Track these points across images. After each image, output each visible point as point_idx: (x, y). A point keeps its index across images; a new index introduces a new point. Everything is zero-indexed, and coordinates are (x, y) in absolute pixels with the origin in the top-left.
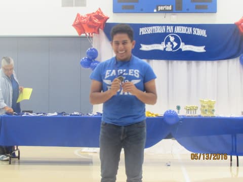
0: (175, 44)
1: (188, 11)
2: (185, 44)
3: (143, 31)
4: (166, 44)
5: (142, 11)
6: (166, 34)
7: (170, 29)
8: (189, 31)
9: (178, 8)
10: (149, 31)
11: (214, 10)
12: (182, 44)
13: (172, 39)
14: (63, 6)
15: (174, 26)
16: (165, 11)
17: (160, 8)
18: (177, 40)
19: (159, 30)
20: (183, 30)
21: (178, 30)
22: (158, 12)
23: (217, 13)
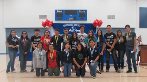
0: (74, 30)
1: (78, 20)
2: (77, 30)
3: (64, 26)
4: (71, 29)
5: (64, 20)
6: (71, 26)
7: (72, 25)
8: (78, 26)
9: (75, 19)
10: (66, 25)
11: (86, 20)
12: (76, 29)
13: (73, 28)
14: (40, 18)
15: (74, 24)
16: (71, 20)
17: (69, 19)
18: (74, 28)
19: (69, 25)
20: (76, 25)
21: (75, 25)
22: (69, 20)
23: (87, 21)
